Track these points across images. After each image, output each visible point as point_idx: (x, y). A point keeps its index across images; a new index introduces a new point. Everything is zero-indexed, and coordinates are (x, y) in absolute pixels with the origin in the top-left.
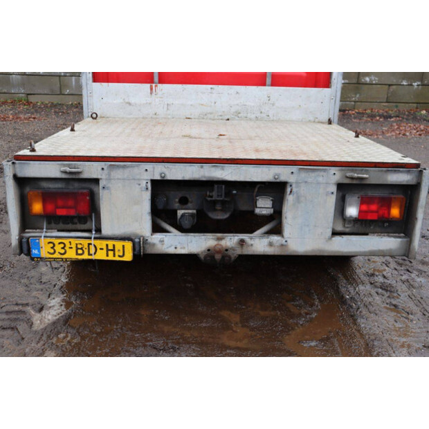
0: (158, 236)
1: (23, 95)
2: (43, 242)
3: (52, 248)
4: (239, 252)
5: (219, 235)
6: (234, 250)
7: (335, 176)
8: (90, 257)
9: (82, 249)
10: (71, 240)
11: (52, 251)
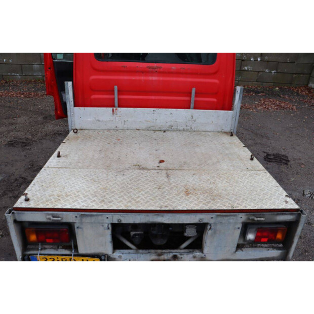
0: (118, 254)
2: (39, 258)
10: (58, 256)
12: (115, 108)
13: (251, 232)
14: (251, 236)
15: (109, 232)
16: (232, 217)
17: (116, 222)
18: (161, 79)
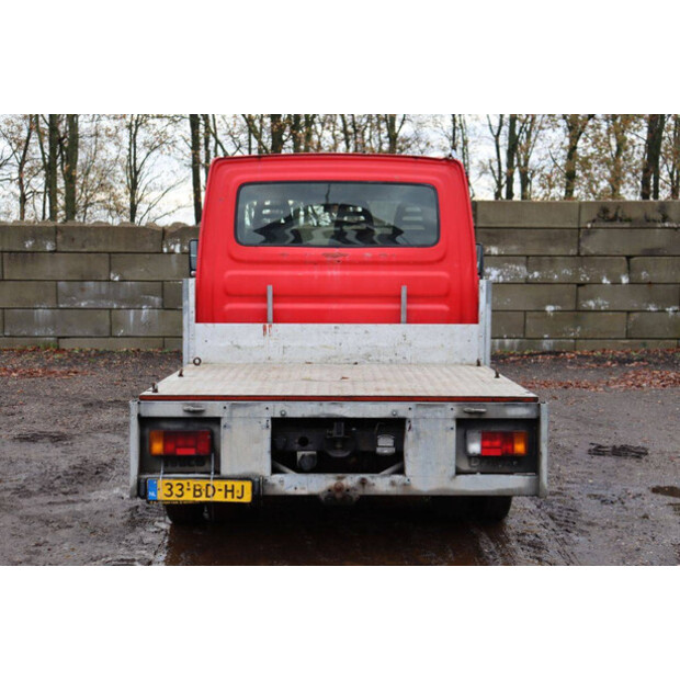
0: (278, 477)
1: (52, 339)
2: (161, 483)
3: (170, 490)
4: (360, 492)
5: (340, 475)
6: (355, 490)
7: (452, 411)
8: (208, 499)
9: (199, 490)
10: (189, 481)
11: (169, 493)
12: (267, 325)
13: (473, 442)
14: (475, 448)
15: (267, 434)
16: (439, 409)
17: (278, 415)
18: (348, 273)
